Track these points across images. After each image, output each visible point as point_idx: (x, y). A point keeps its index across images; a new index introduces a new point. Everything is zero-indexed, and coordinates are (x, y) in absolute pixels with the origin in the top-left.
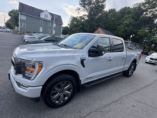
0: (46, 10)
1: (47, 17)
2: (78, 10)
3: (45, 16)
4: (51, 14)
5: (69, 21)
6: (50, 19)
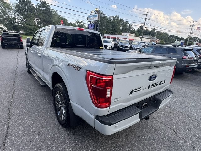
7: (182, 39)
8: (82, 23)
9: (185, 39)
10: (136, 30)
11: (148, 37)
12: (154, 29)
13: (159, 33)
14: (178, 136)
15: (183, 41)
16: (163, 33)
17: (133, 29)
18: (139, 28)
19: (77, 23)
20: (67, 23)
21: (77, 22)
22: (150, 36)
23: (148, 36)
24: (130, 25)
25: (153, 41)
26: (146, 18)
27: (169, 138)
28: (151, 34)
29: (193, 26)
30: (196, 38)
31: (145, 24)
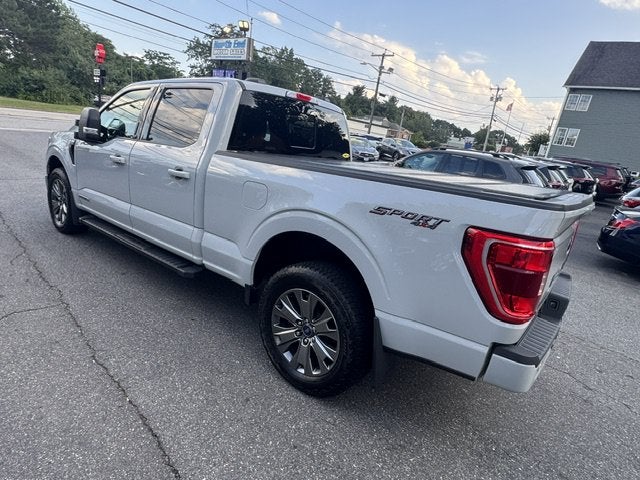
7: (466, 133)
8: (167, 61)
9: (473, 133)
10: (343, 97)
11: (380, 123)
12: (393, 99)
13: (408, 112)
14: (586, 387)
15: (471, 140)
16: (418, 112)
17: (335, 93)
18: (352, 92)
19: (151, 59)
20: (115, 54)
21: (149, 55)
22: (386, 119)
23: (380, 120)
24: (325, 80)
25: (392, 134)
26: (382, 67)
27: (573, 394)
28: (387, 111)
29: (497, 100)
30: (501, 132)
31: (378, 83)
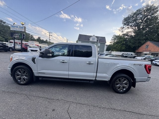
0: (94, 35)
1: (94, 40)
2: (122, 29)
3: (93, 39)
4: (97, 37)
5: (112, 39)
6: (96, 41)
